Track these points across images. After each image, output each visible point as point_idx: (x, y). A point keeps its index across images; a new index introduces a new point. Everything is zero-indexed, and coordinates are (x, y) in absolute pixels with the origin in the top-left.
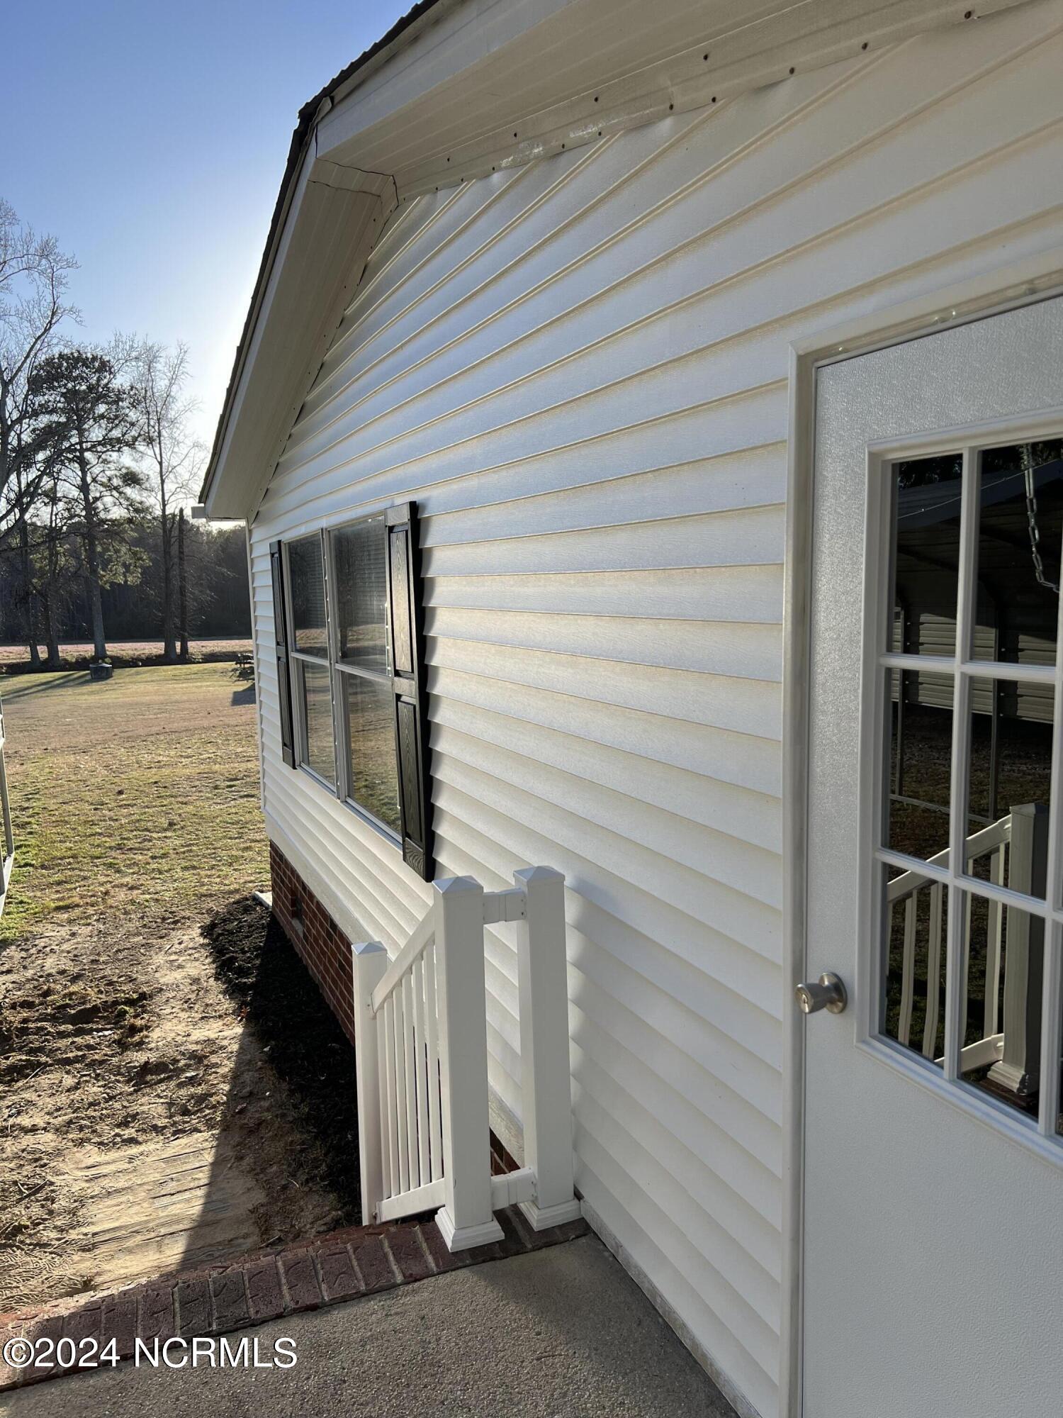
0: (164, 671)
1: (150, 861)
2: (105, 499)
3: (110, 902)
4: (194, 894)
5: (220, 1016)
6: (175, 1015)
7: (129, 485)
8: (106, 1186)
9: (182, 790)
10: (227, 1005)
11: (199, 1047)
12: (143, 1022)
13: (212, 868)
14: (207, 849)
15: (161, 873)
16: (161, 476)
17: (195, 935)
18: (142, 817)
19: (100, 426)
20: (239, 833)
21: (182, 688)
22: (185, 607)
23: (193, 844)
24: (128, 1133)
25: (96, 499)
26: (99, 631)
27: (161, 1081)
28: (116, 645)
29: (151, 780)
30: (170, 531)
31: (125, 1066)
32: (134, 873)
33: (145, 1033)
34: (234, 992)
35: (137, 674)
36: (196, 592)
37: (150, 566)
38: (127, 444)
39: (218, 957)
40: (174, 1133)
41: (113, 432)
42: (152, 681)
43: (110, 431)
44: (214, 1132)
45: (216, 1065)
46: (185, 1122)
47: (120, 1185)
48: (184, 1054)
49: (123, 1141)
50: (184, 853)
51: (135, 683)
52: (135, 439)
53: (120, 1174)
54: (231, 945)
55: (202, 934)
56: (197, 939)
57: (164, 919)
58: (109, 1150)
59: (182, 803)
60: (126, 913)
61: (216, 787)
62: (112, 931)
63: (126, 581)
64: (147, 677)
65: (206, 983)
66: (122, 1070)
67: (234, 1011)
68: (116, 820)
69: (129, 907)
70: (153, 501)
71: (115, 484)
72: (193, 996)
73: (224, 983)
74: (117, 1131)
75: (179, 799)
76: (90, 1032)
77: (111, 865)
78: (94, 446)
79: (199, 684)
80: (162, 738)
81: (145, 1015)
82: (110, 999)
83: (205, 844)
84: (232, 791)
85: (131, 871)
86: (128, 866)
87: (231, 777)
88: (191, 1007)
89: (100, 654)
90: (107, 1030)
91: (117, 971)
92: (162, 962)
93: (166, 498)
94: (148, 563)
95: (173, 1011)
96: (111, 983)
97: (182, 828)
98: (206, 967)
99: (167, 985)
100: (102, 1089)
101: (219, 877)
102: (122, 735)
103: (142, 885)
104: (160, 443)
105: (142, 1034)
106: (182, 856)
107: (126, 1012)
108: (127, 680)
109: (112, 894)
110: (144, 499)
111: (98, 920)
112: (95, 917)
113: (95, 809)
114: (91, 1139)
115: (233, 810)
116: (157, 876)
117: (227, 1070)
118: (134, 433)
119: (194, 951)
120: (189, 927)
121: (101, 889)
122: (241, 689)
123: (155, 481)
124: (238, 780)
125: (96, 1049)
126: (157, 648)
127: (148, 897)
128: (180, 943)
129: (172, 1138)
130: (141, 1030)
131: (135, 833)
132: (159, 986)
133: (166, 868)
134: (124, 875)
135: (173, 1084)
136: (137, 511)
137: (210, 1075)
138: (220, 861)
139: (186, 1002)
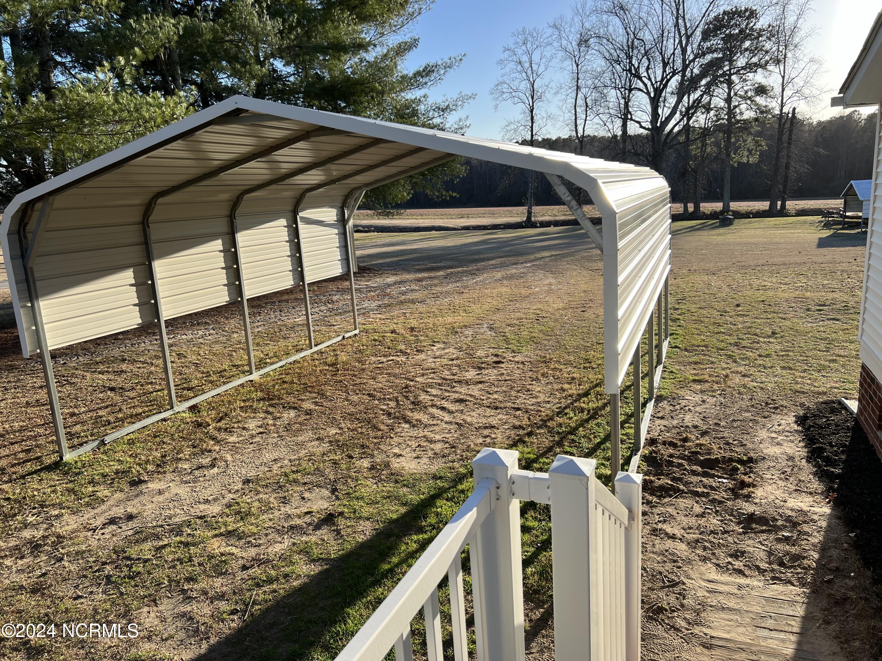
0: (768, 221)
1: (758, 358)
2: (741, 106)
3: (729, 383)
4: (790, 390)
5: (811, 493)
6: (774, 481)
7: (759, 95)
8: (722, 601)
9: (782, 308)
10: (816, 485)
11: (793, 514)
12: (750, 480)
13: (805, 372)
14: (801, 356)
15: (765, 368)
16: (783, 86)
17: (791, 422)
18: (753, 325)
19: (744, 56)
20: (826, 348)
21: (780, 233)
22: (787, 178)
23: (790, 351)
24: (738, 564)
25: (736, 107)
26: (727, 195)
27: (763, 532)
28: (736, 203)
29: (759, 299)
30: (784, 125)
31: (736, 510)
32: (746, 365)
33: (751, 489)
34: (822, 476)
35: (750, 223)
36: (798, 166)
37: (766, 150)
38: (761, 67)
39: (809, 444)
40: (773, 578)
41: (753, 59)
42: (760, 228)
43: (751, 59)
44: (805, 590)
45: (806, 533)
46: (781, 573)
47: (731, 605)
48: (781, 516)
49: (734, 569)
50: (783, 356)
51: (748, 229)
52: (767, 62)
53: (731, 596)
54: (820, 437)
55: (796, 422)
56: (792, 425)
57: (767, 404)
58: (723, 572)
59: (782, 318)
60: (739, 393)
61: (808, 310)
62: (729, 405)
63: (748, 161)
64: (757, 225)
65: (799, 463)
66: (734, 513)
67: (822, 493)
68: (735, 325)
69: (742, 390)
70: (774, 105)
71: (749, 95)
72: (789, 470)
73: (814, 466)
74: (730, 559)
75: (780, 315)
76: (713, 476)
77: (730, 357)
78: (739, 71)
79: (793, 231)
80: (766, 268)
81: (752, 475)
82: (727, 455)
83: (799, 352)
84: (821, 314)
85: (744, 363)
86: (742, 359)
87: (820, 303)
88: (787, 479)
89: (726, 209)
90: (725, 478)
91: (732, 435)
92: (765, 436)
93: (784, 101)
94: (765, 148)
95: (773, 477)
96: (728, 444)
97: (782, 337)
98: (800, 449)
99: (769, 456)
100: (719, 523)
101: (810, 379)
102: (739, 264)
103: (752, 375)
104: (784, 63)
105: (749, 490)
106: (781, 358)
107: (738, 469)
108: (743, 227)
109: (730, 377)
110: (768, 104)
111: (720, 395)
112: (719, 392)
113: (721, 315)
114: (711, 559)
115: (822, 329)
116: (763, 370)
117: (817, 541)
118: (767, 58)
119: (789, 434)
120: (786, 414)
121: (724, 372)
122: (825, 236)
123: (778, 90)
124: (826, 306)
125: (716, 490)
126: (764, 205)
127: (755, 384)
128: (779, 425)
129: (771, 582)
130: (749, 485)
131: (747, 336)
132: (763, 455)
133: (769, 365)
134: (740, 365)
135: (772, 537)
136: (762, 112)
137: (802, 540)
138: (810, 367)
139: (783, 473)
